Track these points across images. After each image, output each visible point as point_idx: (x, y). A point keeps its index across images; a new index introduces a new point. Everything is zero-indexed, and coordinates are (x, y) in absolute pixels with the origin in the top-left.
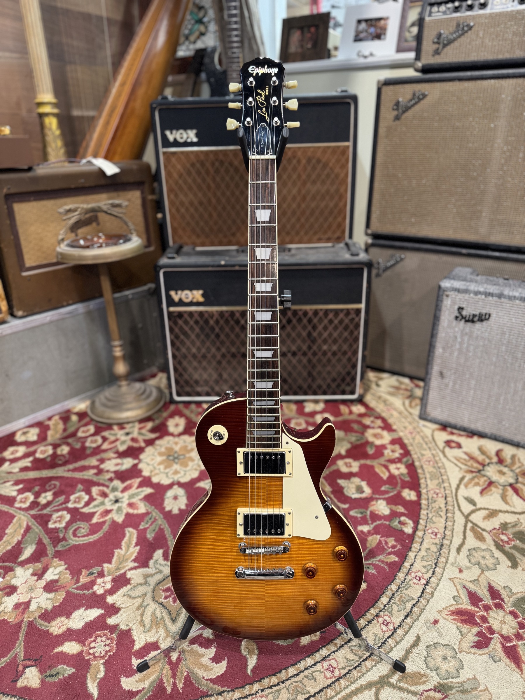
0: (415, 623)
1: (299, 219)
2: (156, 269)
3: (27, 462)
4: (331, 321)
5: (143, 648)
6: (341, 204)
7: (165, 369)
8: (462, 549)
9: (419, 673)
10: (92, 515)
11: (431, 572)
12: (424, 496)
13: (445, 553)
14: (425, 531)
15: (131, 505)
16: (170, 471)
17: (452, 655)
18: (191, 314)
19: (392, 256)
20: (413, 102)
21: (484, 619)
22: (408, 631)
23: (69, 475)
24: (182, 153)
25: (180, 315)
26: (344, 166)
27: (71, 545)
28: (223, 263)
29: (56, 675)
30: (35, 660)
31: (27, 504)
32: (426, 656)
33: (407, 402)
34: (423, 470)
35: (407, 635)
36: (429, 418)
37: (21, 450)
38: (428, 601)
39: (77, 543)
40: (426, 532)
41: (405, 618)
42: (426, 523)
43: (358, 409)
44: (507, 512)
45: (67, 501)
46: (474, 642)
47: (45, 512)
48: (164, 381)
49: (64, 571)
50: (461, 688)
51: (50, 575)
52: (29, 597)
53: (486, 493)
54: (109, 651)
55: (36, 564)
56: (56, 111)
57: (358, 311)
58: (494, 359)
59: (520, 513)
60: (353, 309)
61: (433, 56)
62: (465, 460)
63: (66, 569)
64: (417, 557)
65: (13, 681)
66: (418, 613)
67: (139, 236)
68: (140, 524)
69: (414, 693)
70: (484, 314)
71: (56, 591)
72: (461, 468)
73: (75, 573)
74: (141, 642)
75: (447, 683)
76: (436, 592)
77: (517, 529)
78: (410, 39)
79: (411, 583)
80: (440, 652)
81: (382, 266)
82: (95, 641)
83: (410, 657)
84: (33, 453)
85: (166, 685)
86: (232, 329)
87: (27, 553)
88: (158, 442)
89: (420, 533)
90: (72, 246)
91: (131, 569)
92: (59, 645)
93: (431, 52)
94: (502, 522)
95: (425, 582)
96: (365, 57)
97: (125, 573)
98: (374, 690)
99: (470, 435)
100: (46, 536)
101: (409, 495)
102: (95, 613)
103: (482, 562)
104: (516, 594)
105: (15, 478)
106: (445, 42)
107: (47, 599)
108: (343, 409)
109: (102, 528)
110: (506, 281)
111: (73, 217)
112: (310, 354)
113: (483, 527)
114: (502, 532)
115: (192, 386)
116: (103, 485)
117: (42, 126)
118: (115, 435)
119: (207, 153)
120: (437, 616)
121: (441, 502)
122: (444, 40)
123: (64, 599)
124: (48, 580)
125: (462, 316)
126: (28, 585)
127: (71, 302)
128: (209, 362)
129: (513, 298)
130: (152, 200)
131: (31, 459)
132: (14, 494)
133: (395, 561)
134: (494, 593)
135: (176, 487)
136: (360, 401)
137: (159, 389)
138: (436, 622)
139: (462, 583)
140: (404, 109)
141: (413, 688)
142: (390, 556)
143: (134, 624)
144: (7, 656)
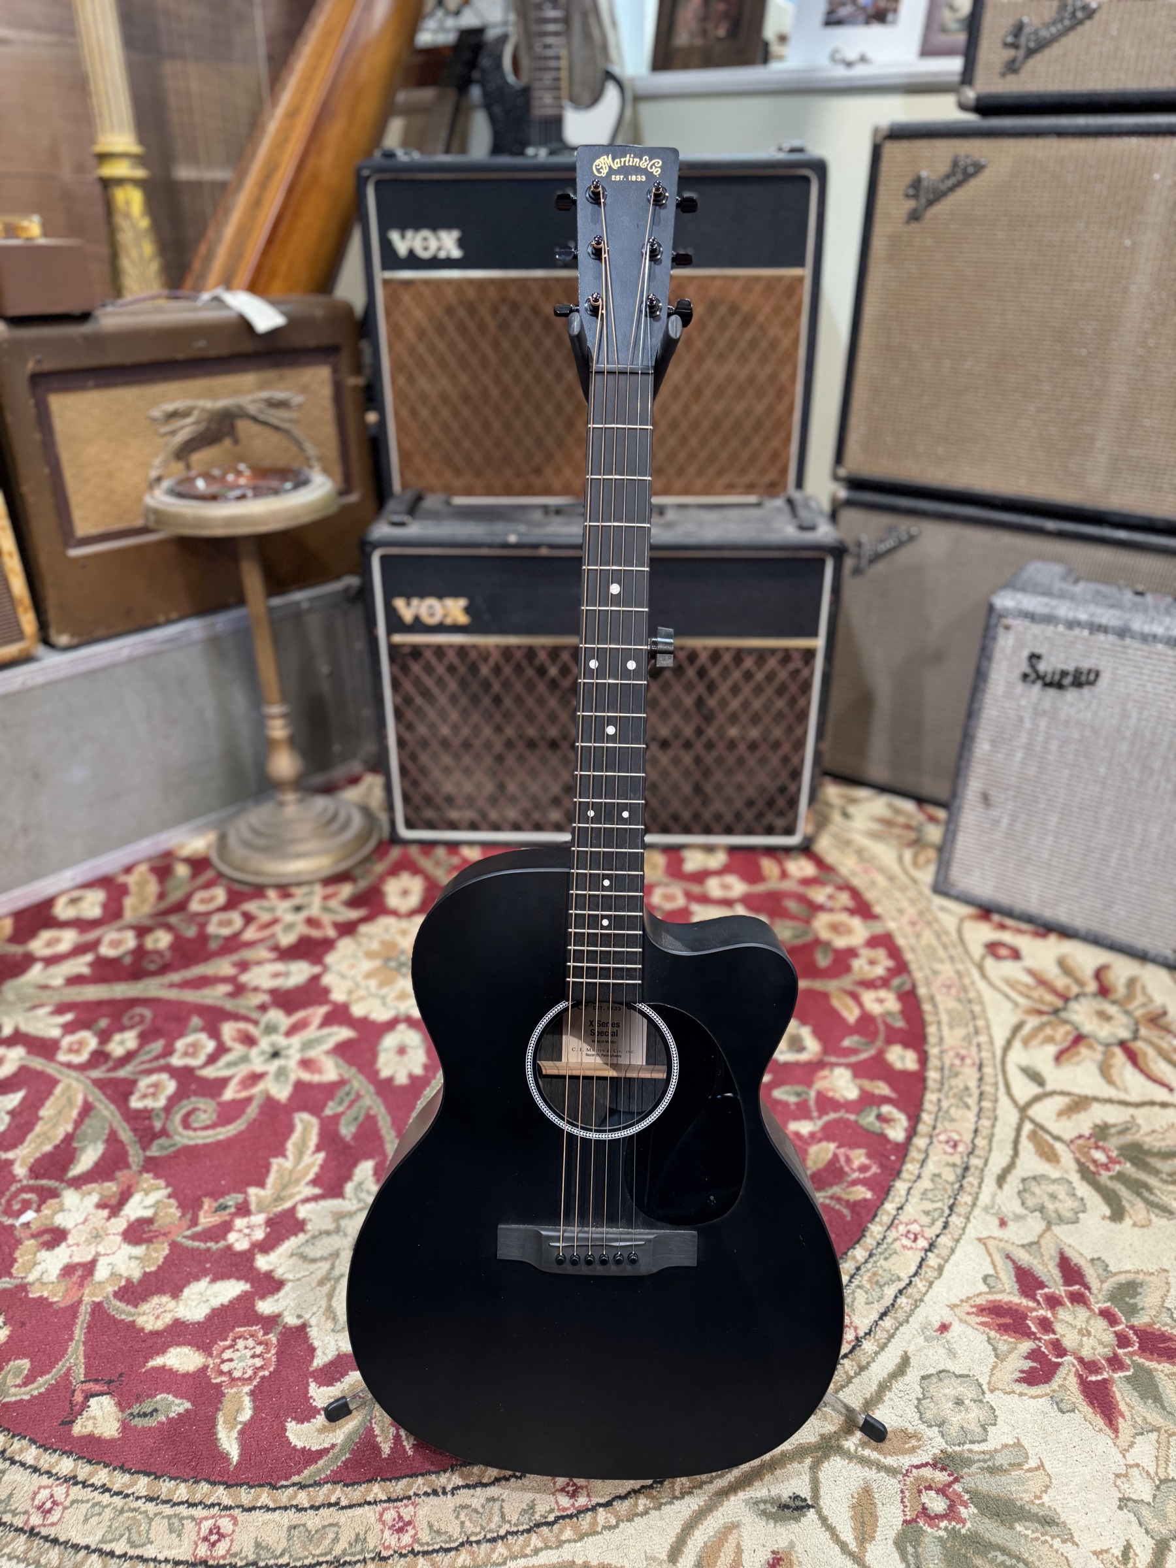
0: (901, 1329)
1: (684, 440)
2: (365, 548)
3: (81, 965)
4: (748, 676)
5: (332, 1363)
6: (781, 408)
7: (379, 765)
8: (1009, 1179)
9: (904, 1431)
10: (223, 1082)
11: (939, 1224)
12: (933, 1062)
13: (972, 1185)
14: (931, 1137)
15: (306, 1064)
16: (391, 992)
17: (975, 1397)
18: (439, 650)
19: (891, 529)
20: (952, 181)
21: (1046, 1325)
22: (885, 1345)
23: (173, 995)
24: (427, 282)
25: (416, 652)
26: (791, 323)
27: (179, 1146)
28: (512, 539)
29: (151, 1414)
30: (110, 1382)
31: (84, 1057)
32: (921, 1396)
33: (908, 855)
34: (935, 1006)
35: (883, 1354)
36: (954, 892)
37: (68, 939)
38: (931, 1284)
39: (192, 1143)
40: (935, 1140)
41: (881, 1318)
42: (936, 1120)
43: (801, 868)
44: (1110, 1101)
45: (169, 1051)
46: (1022, 1372)
47: (122, 1073)
48: (378, 794)
49: (166, 1201)
50: (990, 1463)
51: (136, 1209)
52: (93, 1253)
53: (1068, 1060)
54: (262, 1368)
55: (107, 1184)
56: (140, 173)
57: (809, 654)
58: (1102, 770)
59: (1138, 1105)
60: (797, 650)
61: (1003, 75)
62: (1027, 986)
63: (169, 1196)
64: (912, 1192)
65: (63, 1423)
66: (908, 1309)
67: (326, 471)
68: (324, 1105)
69: (892, 1471)
70: (1085, 672)
71: (149, 1241)
72: (1016, 1005)
73: (189, 1205)
74: (327, 1351)
75: (961, 1453)
76: (948, 1267)
77: (1128, 1139)
78: (953, 26)
79: (897, 1245)
80: (950, 1389)
81: (867, 550)
82: (232, 1346)
83: (886, 1398)
84: (93, 946)
85: (379, 1439)
86: (530, 686)
87: (88, 1158)
88: (364, 929)
89: (920, 1142)
90: (181, 495)
91: (307, 1200)
92: (158, 1354)
93: (998, 67)
94: (1099, 1122)
95: (925, 1244)
96: (849, 64)
97: (293, 1209)
98: (808, 1461)
99: (1041, 930)
100: (125, 1125)
101: (902, 1058)
102: (231, 1290)
103: (1050, 1206)
104: (1115, 1274)
105: (57, 998)
106: (1032, 45)
107: (130, 1258)
108: (768, 866)
109: (243, 1112)
110: (1138, 599)
111: (182, 428)
112: (699, 746)
113: (1055, 1132)
114: (1096, 1143)
115: (438, 808)
116: (246, 1019)
117: (109, 208)
118: (272, 909)
119: (480, 284)
120: (947, 1316)
121: (969, 1076)
122: (1028, 40)
123: (166, 1258)
124: (133, 1218)
125: (1036, 672)
126: (89, 1227)
127: (174, 615)
128: (478, 758)
129: (1150, 639)
130: (355, 388)
131: (89, 957)
132: (55, 1033)
133: (865, 1200)
134: (1070, 1271)
135: (402, 1027)
136: (806, 849)
137: (366, 811)
138: (944, 1328)
139: (1003, 1249)
140: (931, 196)
141: (890, 1461)
142: (855, 1189)
143: (314, 1314)
144: (49, 1373)
